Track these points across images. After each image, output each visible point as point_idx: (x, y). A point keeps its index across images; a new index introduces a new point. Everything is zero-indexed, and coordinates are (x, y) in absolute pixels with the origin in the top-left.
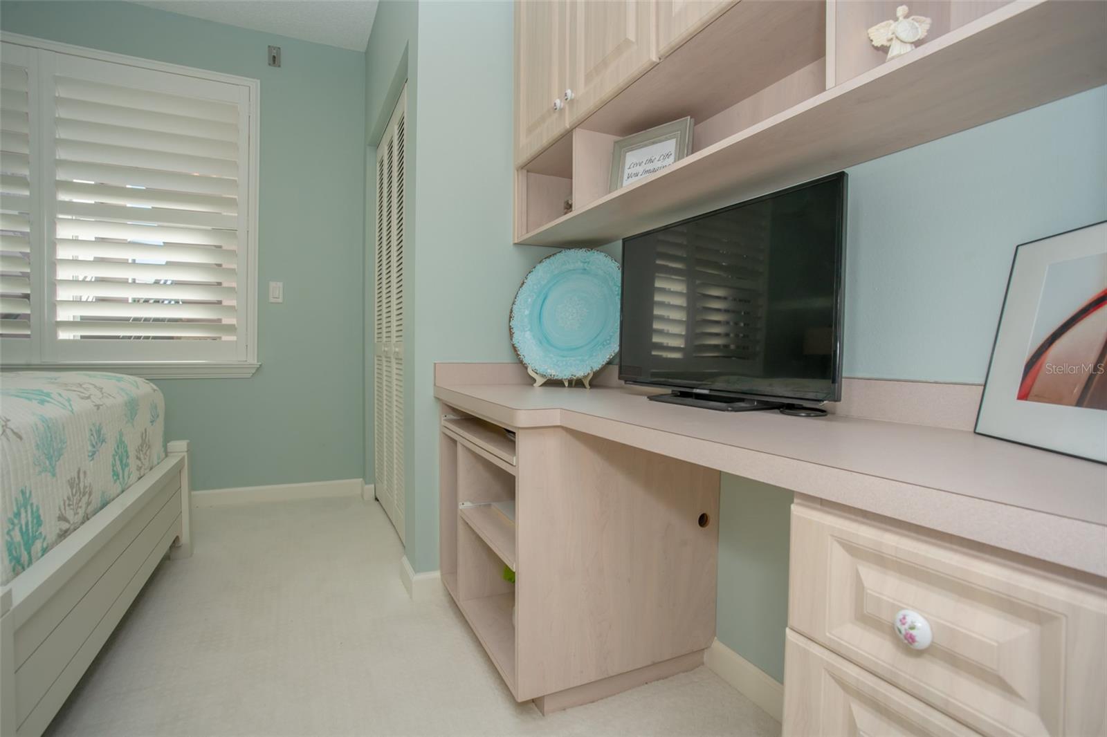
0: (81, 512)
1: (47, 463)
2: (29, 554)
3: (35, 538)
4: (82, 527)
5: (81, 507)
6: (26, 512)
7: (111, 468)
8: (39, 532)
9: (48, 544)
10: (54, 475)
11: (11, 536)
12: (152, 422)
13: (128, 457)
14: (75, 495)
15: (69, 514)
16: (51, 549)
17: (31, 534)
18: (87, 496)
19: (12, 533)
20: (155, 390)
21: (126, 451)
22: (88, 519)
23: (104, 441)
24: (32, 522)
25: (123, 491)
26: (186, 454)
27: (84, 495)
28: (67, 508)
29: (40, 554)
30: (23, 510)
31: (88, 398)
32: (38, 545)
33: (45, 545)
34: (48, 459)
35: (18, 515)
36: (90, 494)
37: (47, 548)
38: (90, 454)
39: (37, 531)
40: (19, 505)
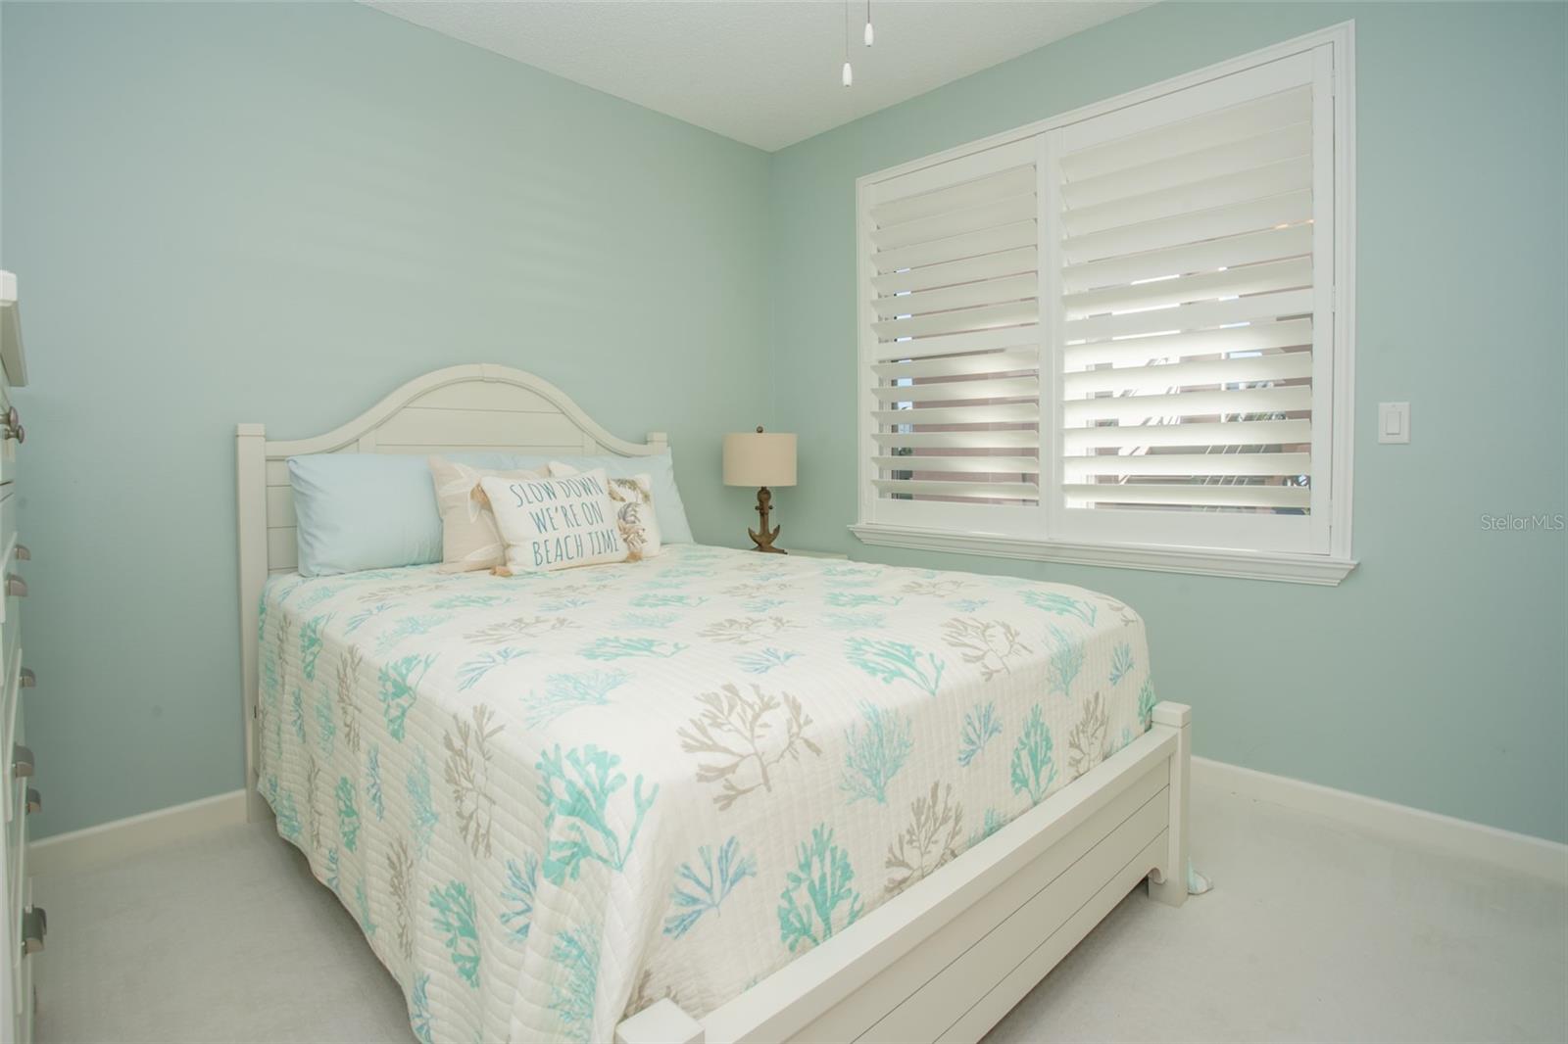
0: (936, 851)
1: (869, 782)
2: (826, 921)
3: (836, 898)
4: (937, 873)
5: (936, 842)
6: (822, 861)
7: (1010, 771)
8: (847, 887)
9: (863, 904)
10: (881, 800)
11: (790, 901)
12: (1114, 679)
13: (1049, 748)
14: (923, 826)
15: (912, 856)
16: (869, 911)
17: (829, 893)
18: (951, 823)
19: (794, 895)
20: (1127, 622)
21: (1048, 740)
22: (954, 855)
23: (995, 730)
24: (833, 874)
25: (1035, 804)
26: (1180, 731)
27: (945, 820)
28: (906, 846)
29: (846, 921)
30: (816, 861)
31: (979, 658)
32: (843, 907)
33: (857, 906)
34: (870, 777)
35: (806, 866)
36: (958, 819)
37: (858, 912)
38: (963, 756)
39: (841, 888)
40: (809, 852)
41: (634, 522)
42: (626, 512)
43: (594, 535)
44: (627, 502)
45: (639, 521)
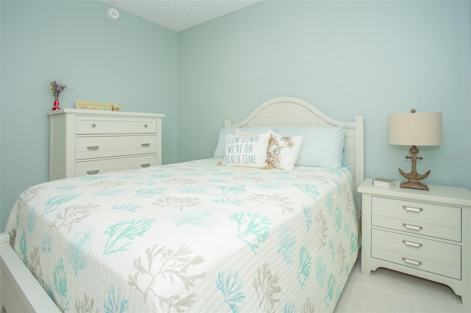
41: (277, 154)
42: (276, 150)
43: (245, 157)
44: (279, 146)
45: (280, 154)
